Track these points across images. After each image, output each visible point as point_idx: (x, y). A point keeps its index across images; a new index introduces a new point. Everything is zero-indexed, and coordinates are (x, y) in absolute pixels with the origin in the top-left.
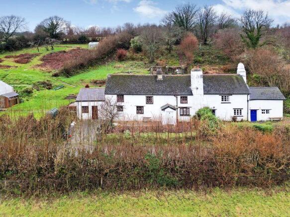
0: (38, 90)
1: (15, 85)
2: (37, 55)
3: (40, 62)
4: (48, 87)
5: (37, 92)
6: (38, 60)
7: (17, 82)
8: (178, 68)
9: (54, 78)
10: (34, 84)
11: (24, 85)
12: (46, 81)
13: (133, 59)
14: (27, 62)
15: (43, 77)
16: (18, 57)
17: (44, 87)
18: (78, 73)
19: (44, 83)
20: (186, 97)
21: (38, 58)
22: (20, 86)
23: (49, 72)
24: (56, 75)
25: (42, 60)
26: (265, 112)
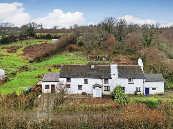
0: (20, 72)
1: (6, 69)
2: (21, 47)
3: (22, 52)
4: (26, 70)
5: (19, 74)
6: (21, 51)
7: (8, 67)
8: (104, 57)
9: (30, 63)
10: (18, 68)
11: (12, 69)
12: (25, 66)
13: (78, 50)
14: (14, 52)
15: (23, 63)
16: (9, 48)
17: (23, 70)
18: (45, 60)
19: (24, 67)
20: (108, 80)
21: (21, 49)
22: (9, 69)
23: (27, 60)
24: (31, 62)
25: (23, 50)
26: (154, 89)
